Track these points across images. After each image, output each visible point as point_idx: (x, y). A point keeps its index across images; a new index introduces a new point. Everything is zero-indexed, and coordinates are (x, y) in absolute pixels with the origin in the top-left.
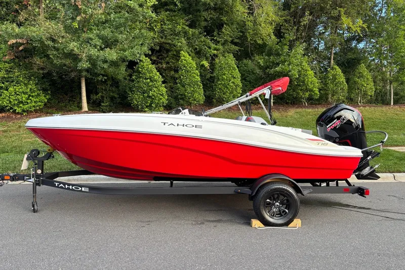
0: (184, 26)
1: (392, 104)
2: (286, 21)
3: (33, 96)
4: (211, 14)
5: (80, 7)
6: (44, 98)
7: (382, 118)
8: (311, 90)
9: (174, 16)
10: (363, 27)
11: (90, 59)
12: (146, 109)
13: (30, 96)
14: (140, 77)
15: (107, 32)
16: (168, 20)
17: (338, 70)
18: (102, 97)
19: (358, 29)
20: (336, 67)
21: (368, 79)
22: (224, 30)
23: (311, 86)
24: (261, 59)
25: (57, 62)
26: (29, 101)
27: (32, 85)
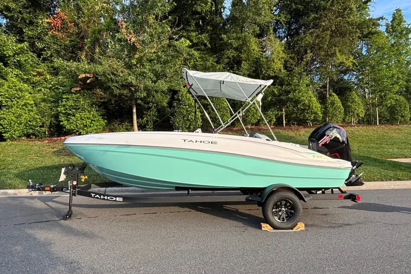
0: (213, 63)
1: (378, 124)
2: (291, 57)
3: (94, 121)
4: (232, 53)
5: (138, 47)
6: (103, 122)
7: (375, 135)
8: (316, 113)
9: (204, 54)
10: (352, 62)
11: (146, 89)
12: (186, 130)
13: (92, 120)
14: (180, 104)
15: (158, 67)
16: (199, 58)
17: (336, 97)
18: (147, 121)
19: (351, 64)
20: (334, 94)
21: (358, 104)
22: (242, 66)
23: (315, 110)
24: (275, 88)
25: (117, 92)
26: (92, 125)
27: (94, 112)
